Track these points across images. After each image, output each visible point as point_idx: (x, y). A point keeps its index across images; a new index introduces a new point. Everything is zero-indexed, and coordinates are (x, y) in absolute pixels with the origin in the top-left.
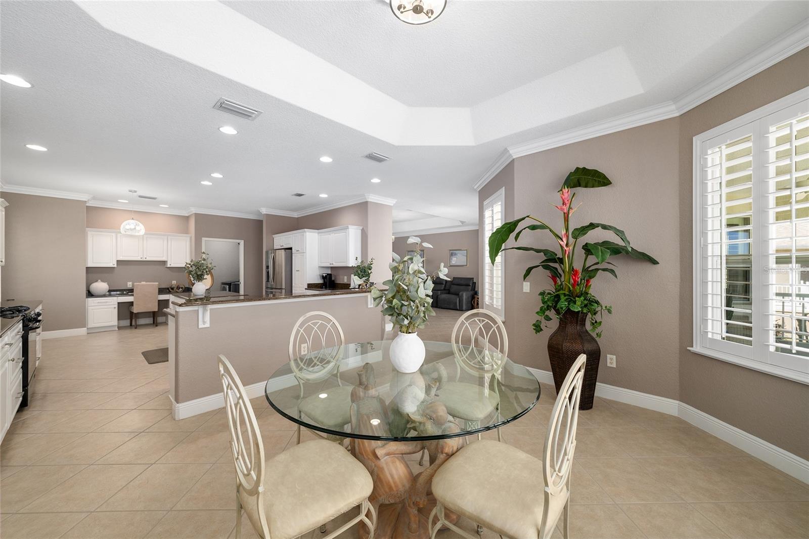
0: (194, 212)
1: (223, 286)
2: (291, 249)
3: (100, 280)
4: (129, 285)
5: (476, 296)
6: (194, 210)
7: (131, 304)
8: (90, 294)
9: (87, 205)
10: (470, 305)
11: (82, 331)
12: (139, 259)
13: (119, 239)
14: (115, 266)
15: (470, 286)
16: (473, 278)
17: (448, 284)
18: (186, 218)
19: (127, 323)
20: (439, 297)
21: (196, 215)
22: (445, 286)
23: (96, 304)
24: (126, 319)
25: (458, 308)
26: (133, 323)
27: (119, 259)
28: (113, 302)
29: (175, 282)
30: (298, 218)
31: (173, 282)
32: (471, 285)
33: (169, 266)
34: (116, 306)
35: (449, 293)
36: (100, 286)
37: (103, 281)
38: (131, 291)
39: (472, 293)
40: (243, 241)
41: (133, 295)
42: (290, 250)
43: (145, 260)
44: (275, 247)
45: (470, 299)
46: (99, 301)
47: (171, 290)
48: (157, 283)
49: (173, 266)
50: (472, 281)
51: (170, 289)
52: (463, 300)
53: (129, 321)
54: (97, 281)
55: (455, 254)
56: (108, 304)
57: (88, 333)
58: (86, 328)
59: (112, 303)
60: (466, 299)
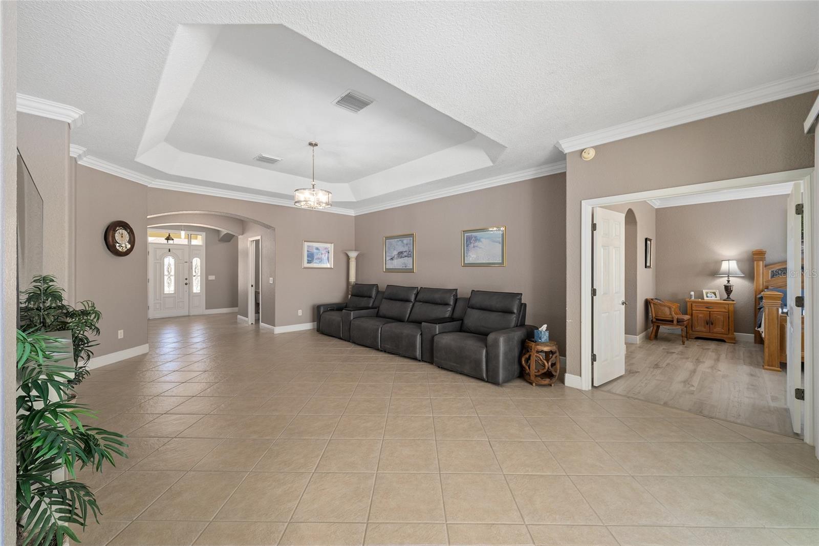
5: (533, 344)
10: (516, 367)
15: (512, 313)
16: (521, 294)
17: (460, 305)
20: (436, 338)
22: (454, 310)
25: (485, 376)
32: (515, 311)
35: (462, 329)
39: (518, 335)
45: (516, 352)
50: (517, 302)
52: (497, 356)
55: (476, 239)
60: (506, 354)
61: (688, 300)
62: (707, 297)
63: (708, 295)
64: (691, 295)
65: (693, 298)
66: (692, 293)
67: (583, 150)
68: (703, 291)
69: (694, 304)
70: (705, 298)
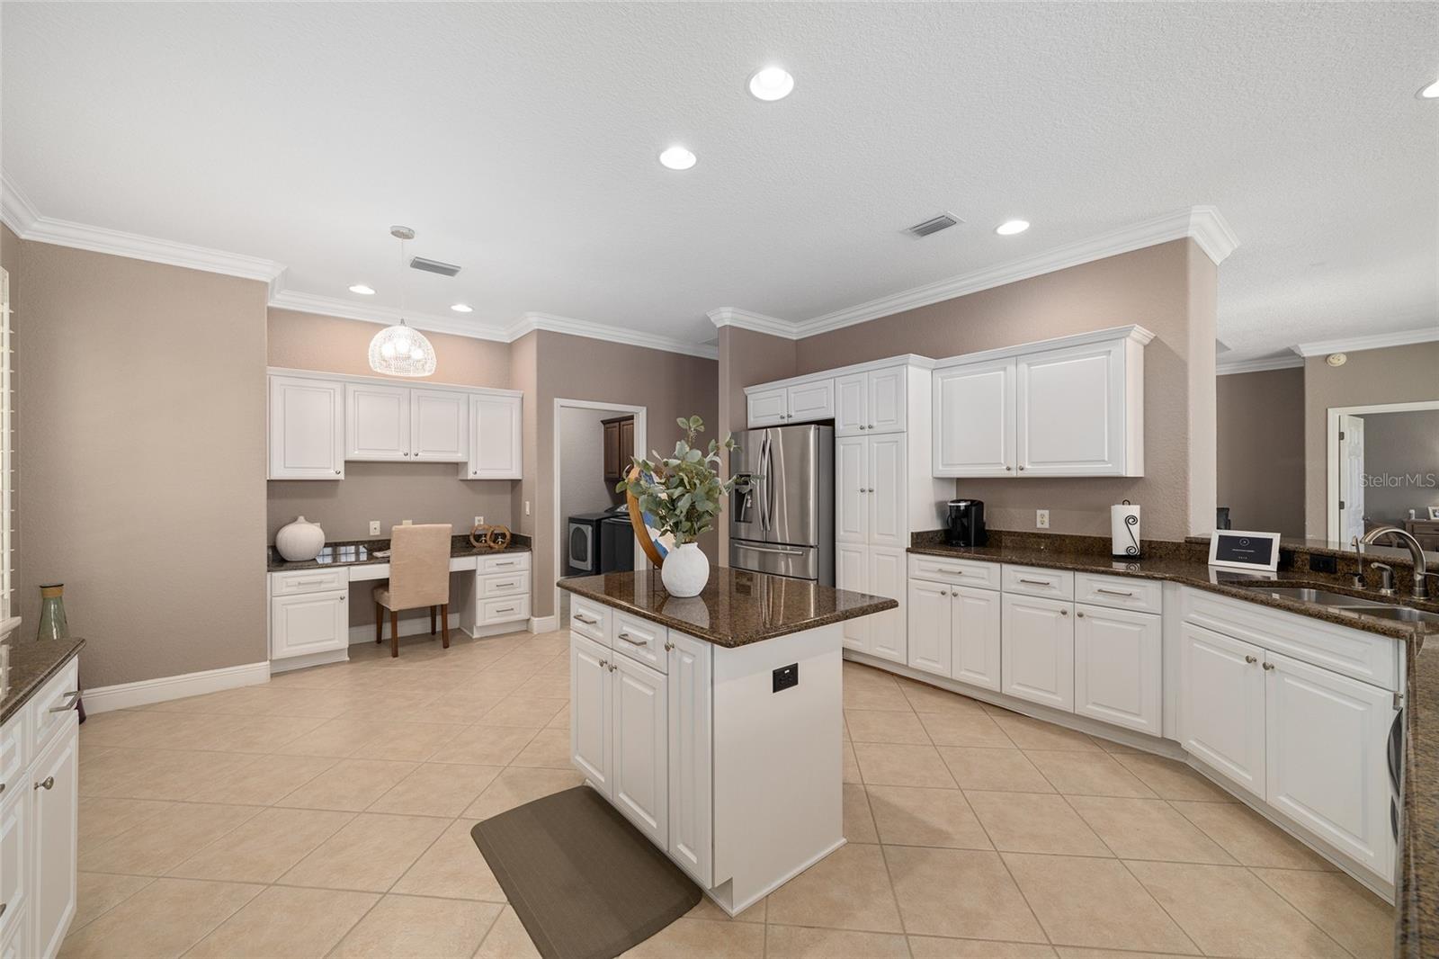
0: (536, 328)
1: (573, 526)
2: (830, 423)
3: (301, 518)
4: (375, 529)
6: (535, 321)
7: (383, 584)
8: (278, 560)
9: (270, 304)
11: (258, 672)
12: (398, 456)
13: (350, 401)
14: (342, 476)
18: (508, 350)
19: (368, 633)
21: (541, 334)
23: (294, 589)
24: (366, 623)
26: (387, 633)
27: (347, 459)
28: (336, 581)
29: (482, 518)
30: (797, 341)
31: (477, 518)
33: (471, 476)
34: (346, 593)
36: (303, 535)
37: (310, 520)
38: (384, 544)
40: (645, 408)
41: (387, 560)
42: (830, 428)
43: (413, 459)
44: (752, 423)
46: (299, 579)
47: (475, 543)
48: (450, 525)
49: (482, 475)
51: (472, 539)
53: (372, 629)
54: (294, 520)
56: (323, 586)
57: (273, 675)
58: (268, 662)
59: (335, 585)
61: (1405, 520)
62: (1435, 516)
63: (1437, 514)
64: (1410, 514)
65: (1413, 518)
66: (1413, 511)
67: (1329, 355)
68: (1427, 509)
69: (1415, 526)
70: (1432, 518)
